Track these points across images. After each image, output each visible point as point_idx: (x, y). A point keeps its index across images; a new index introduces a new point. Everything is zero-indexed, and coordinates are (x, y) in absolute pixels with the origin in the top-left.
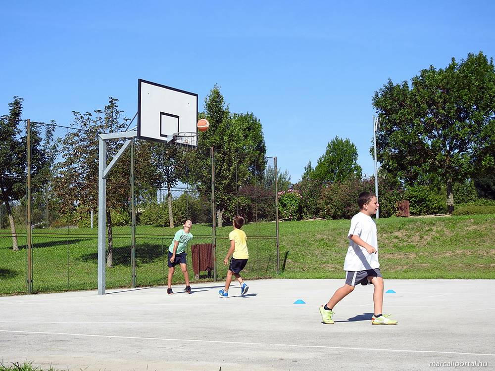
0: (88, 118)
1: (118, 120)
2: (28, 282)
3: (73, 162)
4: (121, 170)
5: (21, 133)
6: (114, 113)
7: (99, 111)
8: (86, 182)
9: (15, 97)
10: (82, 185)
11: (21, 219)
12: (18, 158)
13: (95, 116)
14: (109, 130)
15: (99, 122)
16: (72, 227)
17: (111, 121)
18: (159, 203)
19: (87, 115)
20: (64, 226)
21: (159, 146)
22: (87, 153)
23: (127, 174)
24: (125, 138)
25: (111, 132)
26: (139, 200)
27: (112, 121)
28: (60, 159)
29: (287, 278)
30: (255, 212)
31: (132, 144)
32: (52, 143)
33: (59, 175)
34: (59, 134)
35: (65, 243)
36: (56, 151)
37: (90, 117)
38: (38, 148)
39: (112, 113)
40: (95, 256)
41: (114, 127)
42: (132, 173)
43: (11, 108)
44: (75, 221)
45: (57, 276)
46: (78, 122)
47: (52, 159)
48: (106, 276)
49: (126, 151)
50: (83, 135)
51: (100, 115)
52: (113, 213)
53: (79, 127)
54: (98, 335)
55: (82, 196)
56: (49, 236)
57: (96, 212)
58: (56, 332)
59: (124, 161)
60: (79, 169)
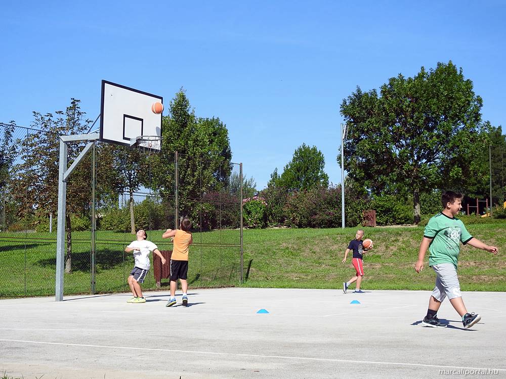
0: (49, 120)
1: (80, 122)
3: (32, 164)
4: (82, 174)
6: (76, 115)
7: (60, 112)
8: (46, 185)
10: (42, 188)
13: (55, 118)
14: (70, 132)
15: (60, 123)
16: (30, 232)
17: (72, 123)
18: (121, 208)
19: (48, 116)
20: (22, 230)
21: (121, 150)
22: (47, 155)
23: (88, 177)
24: (87, 141)
25: (73, 133)
26: (100, 205)
27: (74, 123)
28: (19, 161)
29: (250, 287)
30: (219, 219)
31: (94, 147)
32: (11, 145)
33: (18, 178)
34: (19, 135)
35: (22, 247)
36: (15, 153)
37: (51, 118)
39: (74, 114)
40: (53, 261)
41: (76, 129)
42: (94, 177)
44: (34, 225)
45: (14, 282)
46: (38, 122)
47: (11, 161)
48: (64, 282)
49: (88, 153)
50: (43, 136)
51: (62, 116)
52: (72, 217)
53: (39, 128)
54: (55, 342)
55: (41, 199)
56: (6, 239)
57: (55, 216)
58: (11, 339)
59: (85, 164)
60: (39, 172)
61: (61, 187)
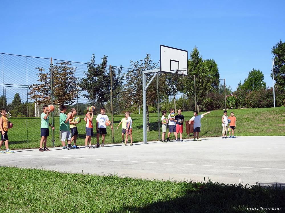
0: (137, 64)
1: (151, 64)
2: (112, 138)
3: (131, 84)
4: (153, 87)
5: (107, 71)
6: (149, 61)
7: (142, 60)
8: (137, 93)
9: (104, 56)
10: (135, 94)
11: (108, 110)
12: (106, 83)
13: (140, 63)
14: (146, 69)
15: (142, 65)
17: (147, 65)
18: (170, 102)
19: (136, 62)
21: (169, 76)
22: (137, 80)
23: (155, 89)
24: (154, 72)
25: (148, 70)
26: (161, 101)
27: (148, 65)
28: (125, 83)
31: (157, 75)
32: (121, 76)
33: (124, 90)
34: (124, 71)
36: (123, 79)
37: (138, 63)
38: (115, 78)
40: (142, 127)
41: (149, 67)
42: (158, 88)
43: (103, 60)
46: (132, 65)
47: (121, 83)
48: (147, 136)
49: (155, 78)
50: (135, 72)
51: (142, 62)
52: (149, 107)
53: (133, 68)
54: (145, 162)
55: (135, 100)
57: (142, 106)
58: (126, 160)
59: (154, 83)
60: (134, 87)
61: (144, 93)
